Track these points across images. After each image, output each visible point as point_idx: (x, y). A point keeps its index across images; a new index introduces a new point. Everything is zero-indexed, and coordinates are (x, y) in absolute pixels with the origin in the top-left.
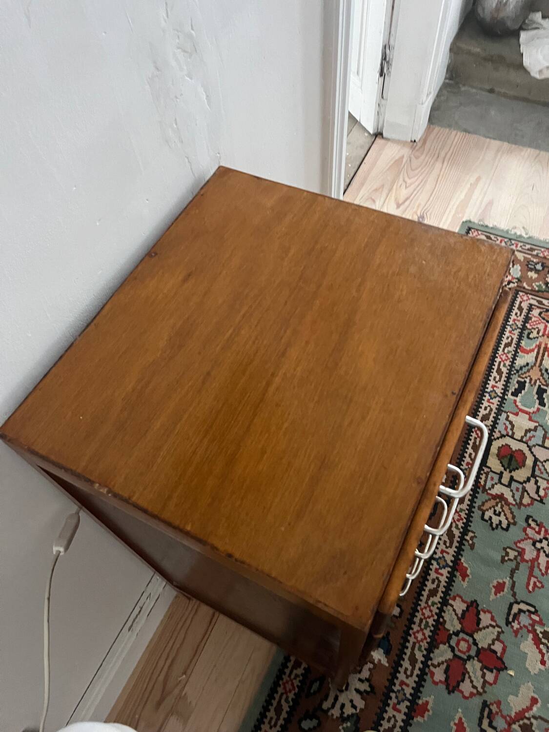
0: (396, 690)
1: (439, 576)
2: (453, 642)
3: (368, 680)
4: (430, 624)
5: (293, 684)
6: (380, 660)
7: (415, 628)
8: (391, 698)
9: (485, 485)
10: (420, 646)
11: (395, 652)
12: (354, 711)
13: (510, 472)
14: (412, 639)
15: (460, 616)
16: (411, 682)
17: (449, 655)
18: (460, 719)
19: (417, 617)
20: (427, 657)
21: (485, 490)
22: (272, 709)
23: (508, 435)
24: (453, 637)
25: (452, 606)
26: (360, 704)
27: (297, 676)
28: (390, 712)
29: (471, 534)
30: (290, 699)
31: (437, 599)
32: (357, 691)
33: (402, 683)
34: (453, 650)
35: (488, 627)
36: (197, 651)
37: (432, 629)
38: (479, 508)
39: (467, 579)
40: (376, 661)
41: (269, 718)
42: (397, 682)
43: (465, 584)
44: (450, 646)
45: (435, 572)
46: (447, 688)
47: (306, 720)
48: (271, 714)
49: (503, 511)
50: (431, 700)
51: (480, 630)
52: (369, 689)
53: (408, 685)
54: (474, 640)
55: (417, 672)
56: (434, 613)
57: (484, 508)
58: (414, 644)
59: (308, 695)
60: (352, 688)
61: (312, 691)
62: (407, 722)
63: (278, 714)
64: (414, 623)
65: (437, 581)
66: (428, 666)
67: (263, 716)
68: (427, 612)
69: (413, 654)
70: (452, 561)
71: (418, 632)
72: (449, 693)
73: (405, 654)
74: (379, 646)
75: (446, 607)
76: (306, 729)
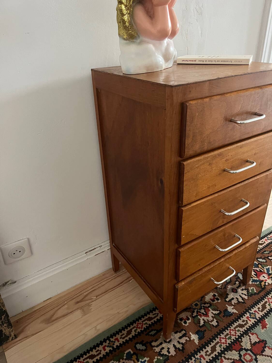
0: (196, 357)
1: (248, 320)
2: (243, 353)
3: (182, 344)
4: (232, 339)
5: (142, 326)
6: (194, 340)
7: (222, 336)
8: (191, 359)
10: (221, 345)
11: (204, 340)
12: (167, 354)
14: (218, 340)
15: (252, 343)
16: (207, 358)
17: (237, 357)
19: (226, 332)
20: (223, 352)
22: (126, 330)
24: (244, 350)
25: (250, 337)
26: (173, 352)
27: (146, 323)
30: (137, 331)
31: (242, 330)
32: (174, 346)
33: (202, 356)
34: (240, 356)
35: (268, 356)
37: (232, 341)
39: (265, 329)
40: (192, 339)
41: (122, 333)
42: (199, 354)
43: (263, 331)
44: (239, 354)
45: (247, 318)
47: (140, 344)
48: (125, 332)
51: (263, 355)
52: (181, 349)
53: (204, 359)
54: (256, 358)
55: (213, 355)
56: (237, 335)
58: (218, 342)
59: (148, 334)
60: (172, 343)
61: (150, 334)
63: (128, 334)
64: (223, 333)
65: (246, 322)
66: (221, 357)
67: (120, 331)
68: (233, 333)
69: (215, 346)
70: (259, 318)
71: (223, 338)
73: (210, 344)
74: (197, 333)
75: (246, 335)
76: (138, 348)
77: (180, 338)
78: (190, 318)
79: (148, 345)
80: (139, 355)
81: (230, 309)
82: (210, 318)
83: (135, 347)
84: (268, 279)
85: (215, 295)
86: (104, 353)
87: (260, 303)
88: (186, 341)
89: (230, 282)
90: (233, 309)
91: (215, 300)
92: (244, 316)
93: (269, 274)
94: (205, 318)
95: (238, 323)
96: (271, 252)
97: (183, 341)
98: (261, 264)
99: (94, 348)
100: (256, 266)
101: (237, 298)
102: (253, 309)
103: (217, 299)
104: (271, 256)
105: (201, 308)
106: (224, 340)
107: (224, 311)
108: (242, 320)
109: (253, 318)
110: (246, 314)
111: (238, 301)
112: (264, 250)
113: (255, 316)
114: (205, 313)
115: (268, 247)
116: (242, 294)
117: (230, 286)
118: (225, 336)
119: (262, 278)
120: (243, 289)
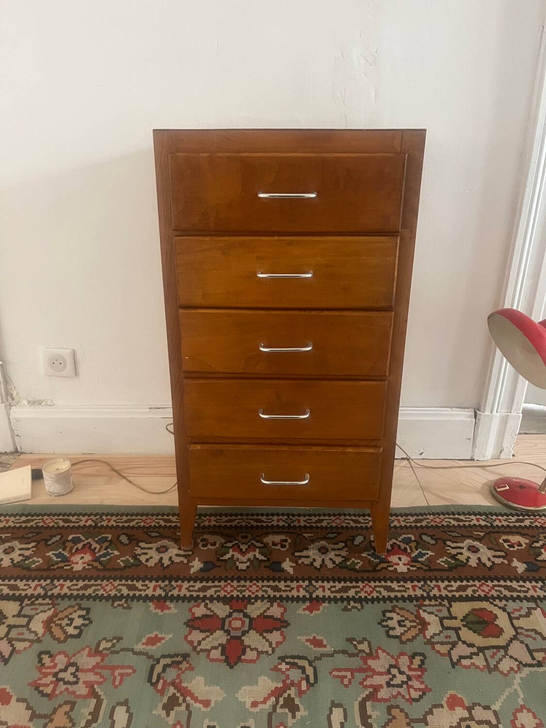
0: (172, 584)
1: (295, 589)
2: (235, 615)
3: (172, 562)
4: (244, 593)
5: (151, 522)
6: (193, 566)
7: (235, 583)
8: (163, 581)
9: (426, 605)
10: (219, 591)
11: (205, 575)
12: (144, 561)
13: (464, 626)
14: (222, 584)
15: (265, 614)
16: (184, 592)
17: (222, 615)
18: (163, 638)
19: (246, 582)
20: (212, 599)
21: (420, 607)
22: (129, 517)
23: (509, 614)
24: (242, 614)
25: (272, 606)
26: (151, 563)
27: (158, 523)
28: (152, 585)
29: (359, 606)
30: (139, 524)
31: (271, 593)
32: (161, 559)
33: (180, 587)
34: (228, 616)
35: (267, 640)
36: (156, 474)
37: (241, 596)
38: (394, 607)
39: (307, 612)
40: (190, 564)
41: (121, 518)
42: (180, 583)
43: (300, 611)
44: (231, 614)
45: (297, 586)
46: (189, 621)
47: (127, 536)
48: (125, 518)
49: (409, 629)
50: (173, 611)
51: (261, 635)
53: (180, 590)
54: (247, 632)
55: (195, 594)
56: (256, 594)
57: (397, 610)
58: (220, 586)
59: (147, 533)
60: (162, 555)
61: (150, 533)
62: (146, 598)
63: (126, 522)
64: (239, 582)
65: (290, 589)
66: (203, 601)
67: (122, 515)
68: (254, 589)
69: (210, 588)
70: (317, 596)
71: (232, 586)
72: (185, 623)
73: (207, 582)
74: (205, 563)
75: (268, 602)
76: (120, 539)
77: (178, 555)
78: (217, 545)
79: (134, 542)
80: (113, 545)
81: (287, 566)
82: (245, 559)
83: (119, 536)
84: (404, 564)
85: (286, 541)
86: (82, 524)
87: (345, 582)
88: (182, 562)
89: (330, 538)
90: (291, 566)
91: (280, 545)
92: (295, 582)
93: (415, 560)
94: (237, 555)
95: (277, 583)
96: (464, 537)
97: (178, 560)
98: (420, 543)
99: (79, 515)
100: (407, 541)
101: (314, 560)
102: (323, 582)
103: (283, 546)
104: (456, 542)
105: (246, 544)
106: (231, 589)
107: (274, 563)
108: (286, 584)
109: (307, 591)
110: (304, 582)
111: (312, 563)
112: (453, 529)
113: (314, 591)
114: (244, 550)
115: (469, 529)
116: (331, 559)
117: (325, 542)
118: (238, 586)
119: (394, 559)
120: (340, 555)
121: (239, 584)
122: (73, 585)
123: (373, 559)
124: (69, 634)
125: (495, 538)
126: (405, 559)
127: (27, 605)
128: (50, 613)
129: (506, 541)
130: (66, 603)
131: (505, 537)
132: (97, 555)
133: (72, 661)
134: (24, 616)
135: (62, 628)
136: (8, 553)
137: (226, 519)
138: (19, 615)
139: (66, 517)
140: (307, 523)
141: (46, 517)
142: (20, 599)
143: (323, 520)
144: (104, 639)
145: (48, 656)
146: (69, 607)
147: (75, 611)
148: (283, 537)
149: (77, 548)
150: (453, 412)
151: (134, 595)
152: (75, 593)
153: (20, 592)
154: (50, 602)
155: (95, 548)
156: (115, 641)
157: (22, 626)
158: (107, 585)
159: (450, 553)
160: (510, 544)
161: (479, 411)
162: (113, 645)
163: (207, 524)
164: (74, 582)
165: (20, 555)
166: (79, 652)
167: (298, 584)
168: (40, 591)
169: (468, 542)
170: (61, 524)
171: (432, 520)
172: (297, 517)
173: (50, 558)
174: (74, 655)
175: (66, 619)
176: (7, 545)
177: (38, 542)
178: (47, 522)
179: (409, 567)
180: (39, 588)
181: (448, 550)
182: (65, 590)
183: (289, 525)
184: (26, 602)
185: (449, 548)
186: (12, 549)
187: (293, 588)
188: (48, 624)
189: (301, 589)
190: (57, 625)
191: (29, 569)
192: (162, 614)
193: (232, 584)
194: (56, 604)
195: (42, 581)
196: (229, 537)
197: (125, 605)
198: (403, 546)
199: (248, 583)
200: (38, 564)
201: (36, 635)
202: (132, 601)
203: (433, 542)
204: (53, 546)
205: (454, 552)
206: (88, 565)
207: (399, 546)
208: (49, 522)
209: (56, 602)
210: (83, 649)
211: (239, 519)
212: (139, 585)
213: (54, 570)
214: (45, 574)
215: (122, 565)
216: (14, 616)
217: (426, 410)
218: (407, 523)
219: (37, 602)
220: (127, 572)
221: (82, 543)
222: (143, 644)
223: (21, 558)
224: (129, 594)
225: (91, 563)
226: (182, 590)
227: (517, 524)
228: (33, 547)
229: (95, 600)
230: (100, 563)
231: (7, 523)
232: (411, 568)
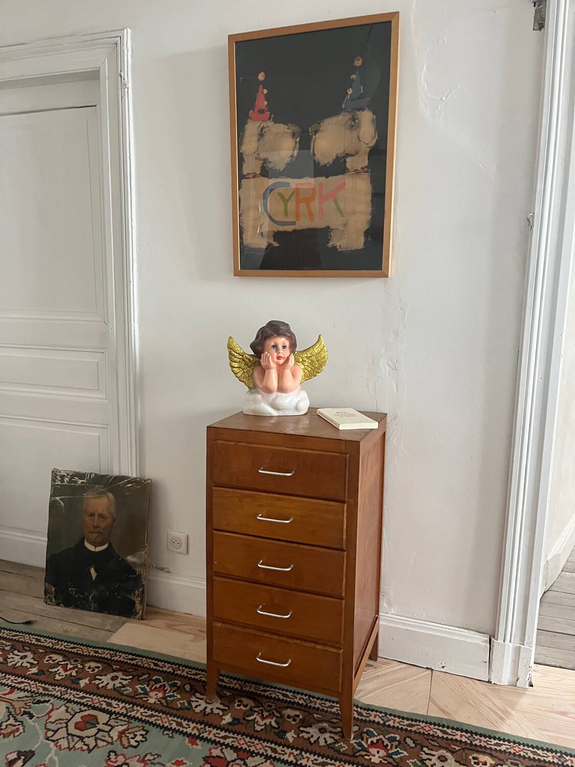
0: (206, 728)
1: (288, 754)
2: (238, 761)
3: (212, 712)
4: (250, 748)
6: (225, 719)
7: (248, 739)
8: (201, 725)
10: (234, 742)
11: (230, 727)
12: (194, 707)
14: (239, 737)
16: (211, 736)
18: (186, 764)
19: (255, 740)
20: (227, 746)
24: (243, 762)
25: (266, 762)
26: (198, 710)
28: (192, 725)
31: (270, 753)
32: (206, 708)
33: (210, 732)
37: (248, 749)
40: (223, 717)
41: (191, 671)
42: (211, 729)
44: (235, 760)
45: (290, 752)
46: (207, 757)
47: (190, 686)
48: (194, 671)
50: (199, 747)
52: (206, 713)
55: (218, 739)
56: (259, 750)
58: (237, 738)
59: (204, 687)
60: (207, 705)
61: (206, 688)
62: (185, 734)
63: (193, 674)
64: (251, 739)
65: (284, 753)
66: (221, 746)
67: (193, 669)
68: (259, 747)
69: (229, 737)
70: (301, 764)
71: (245, 740)
72: (203, 758)
73: (229, 733)
74: (234, 719)
75: (265, 758)
76: (185, 687)
77: (218, 708)
78: (248, 708)
79: (194, 691)
80: (179, 690)
81: (290, 736)
82: (262, 723)
83: (185, 685)
84: (379, 757)
85: (298, 716)
86: (165, 669)
87: (326, 759)
88: (219, 714)
89: (332, 722)
90: (293, 737)
91: (292, 719)
92: (290, 749)
93: (390, 756)
94: (258, 719)
95: (277, 747)
96: (441, 747)
97: (216, 711)
98: (402, 744)
99: (165, 662)
100: (392, 740)
101: (312, 736)
102: (310, 754)
103: (294, 720)
104: (432, 750)
105: (269, 711)
106: (243, 742)
107: (282, 731)
108: (283, 749)
109: (295, 758)
110: (296, 750)
111: (309, 738)
112: (435, 739)
113: (301, 759)
114: (265, 716)
115: (449, 742)
116: (325, 739)
117: (327, 725)
118: (249, 742)
119: (373, 751)
120: (333, 738)
121: (250, 740)
122: (144, 712)
123: (357, 747)
124: (131, 744)
125: (466, 754)
126: (382, 753)
127: (113, 719)
128: (125, 727)
129: (474, 758)
130: (136, 723)
131: (475, 755)
132: (167, 695)
133: (126, 762)
134: (109, 725)
135: (128, 739)
136: (114, 680)
137: (263, 689)
138: (106, 724)
139: (156, 662)
140: (321, 706)
141: (144, 659)
142: (110, 713)
143: (334, 707)
144: (150, 753)
145: (114, 754)
146: (137, 726)
147: (139, 731)
148: (298, 713)
149: (156, 687)
150: (470, 635)
151: (179, 729)
152: (144, 718)
153: (112, 708)
154: (127, 720)
155: (167, 690)
156: (156, 756)
157: (106, 732)
158: (164, 718)
159: (421, 757)
160: (476, 761)
161: (494, 638)
162: (154, 759)
163: (247, 689)
164: (146, 710)
165: (120, 683)
166: (132, 757)
167: (292, 751)
168: (124, 711)
169: (443, 752)
170: (152, 666)
171: (422, 728)
172: (315, 700)
173: (137, 690)
174: (129, 759)
175: (132, 734)
176: (115, 674)
177: (134, 676)
178: (144, 662)
179: (381, 759)
180: (124, 709)
181: (421, 754)
182: (138, 715)
183: (307, 704)
184: (113, 716)
185: (423, 753)
186: (117, 678)
187: (286, 754)
188: (121, 734)
189: (292, 756)
190: (126, 736)
191: (122, 694)
192: (192, 747)
193: (246, 739)
194: (130, 723)
195: (127, 704)
196: (259, 704)
197: (171, 735)
198: (386, 742)
199: (257, 742)
200: (128, 692)
201: (112, 739)
202: (176, 733)
203: (413, 745)
204: (142, 681)
205: (424, 757)
206: (159, 701)
207: (383, 742)
208: (146, 663)
209: (131, 721)
210: (136, 756)
211: (272, 691)
212: (184, 723)
213: (137, 698)
214: (130, 700)
215: (179, 706)
216: (103, 724)
217: (446, 628)
218: (401, 725)
219: (120, 718)
220: (180, 713)
221: (161, 684)
222: (172, 764)
223: (120, 685)
224: (175, 728)
225: (160, 699)
226: (210, 735)
227: (493, 747)
228: (129, 679)
229: (154, 726)
230: (166, 701)
231: (119, 658)
232: (383, 761)
